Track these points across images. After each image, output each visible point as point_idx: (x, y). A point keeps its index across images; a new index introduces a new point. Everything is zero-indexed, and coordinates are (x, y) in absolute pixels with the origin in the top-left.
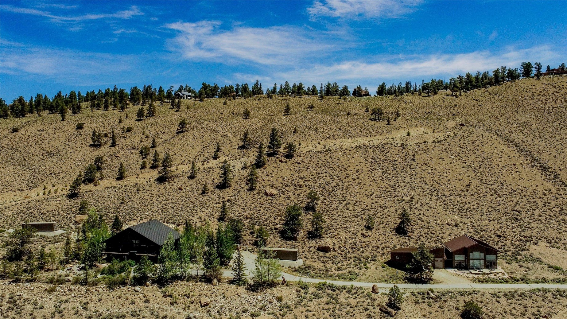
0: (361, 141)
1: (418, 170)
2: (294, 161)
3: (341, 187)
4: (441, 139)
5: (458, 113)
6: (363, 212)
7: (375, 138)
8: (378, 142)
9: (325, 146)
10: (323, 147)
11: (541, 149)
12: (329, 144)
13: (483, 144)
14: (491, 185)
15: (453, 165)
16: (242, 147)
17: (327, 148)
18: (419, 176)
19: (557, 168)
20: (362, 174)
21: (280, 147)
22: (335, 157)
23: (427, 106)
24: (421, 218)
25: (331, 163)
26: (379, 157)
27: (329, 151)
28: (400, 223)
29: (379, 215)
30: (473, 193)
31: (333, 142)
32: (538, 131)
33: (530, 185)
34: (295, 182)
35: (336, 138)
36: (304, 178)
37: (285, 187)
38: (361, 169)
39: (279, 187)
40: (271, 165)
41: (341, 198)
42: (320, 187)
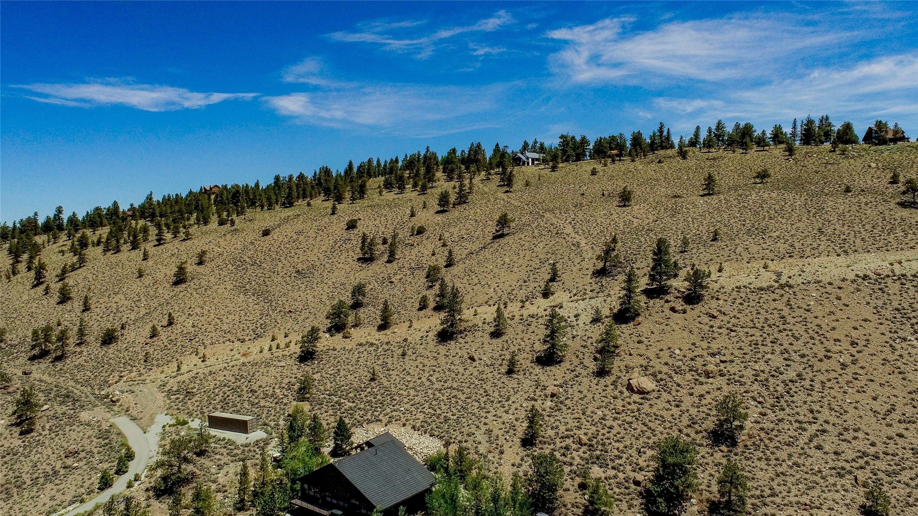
0: (872, 262)
2: (703, 309)
3: (807, 383)
6: (861, 462)
7: (910, 254)
8: (915, 267)
9: (779, 275)
10: (774, 277)
12: (789, 269)
16: (601, 273)
17: (784, 280)
20: (867, 351)
21: (676, 276)
22: (800, 303)
25: (789, 319)
27: (787, 289)
29: (906, 476)
31: (800, 264)
34: (699, 362)
35: (807, 253)
36: (719, 353)
37: (673, 374)
38: (865, 338)
39: (660, 372)
40: (650, 318)
41: (805, 415)
42: (756, 380)
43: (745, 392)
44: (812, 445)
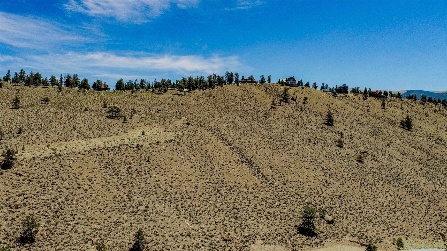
0: (97, 142)
1: (153, 173)
2: (13, 171)
3: (70, 202)
4: (172, 139)
5: (184, 111)
6: (95, 233)
7: (111, 138)
8: (113, 143)
9: (55, 150)
10: (53, 151)
11: (246, 146)
12: (60, 147)
13: (206, 143)
14: (215, 183)
15: (183, 165)
17: (57, 153)
18: (153, 179)
19: (258, 163)
20: (96, 183)
22: (66, 163)
23: (159, 103)
24: (157, 232)
25: (61, 172)
26: (114, 160)
27: (59, 157)
29: (111, 236)
30: (201, 194)
31: (65, 144)
32: (242, 129)
33: (243, 181)
34: (11, 200)
35: (69, 139)
36: (23, 194)
38: (95, 176)
41: (69, 218)
42: (44, 205)
43: (38, 212)
44: (73, 231)
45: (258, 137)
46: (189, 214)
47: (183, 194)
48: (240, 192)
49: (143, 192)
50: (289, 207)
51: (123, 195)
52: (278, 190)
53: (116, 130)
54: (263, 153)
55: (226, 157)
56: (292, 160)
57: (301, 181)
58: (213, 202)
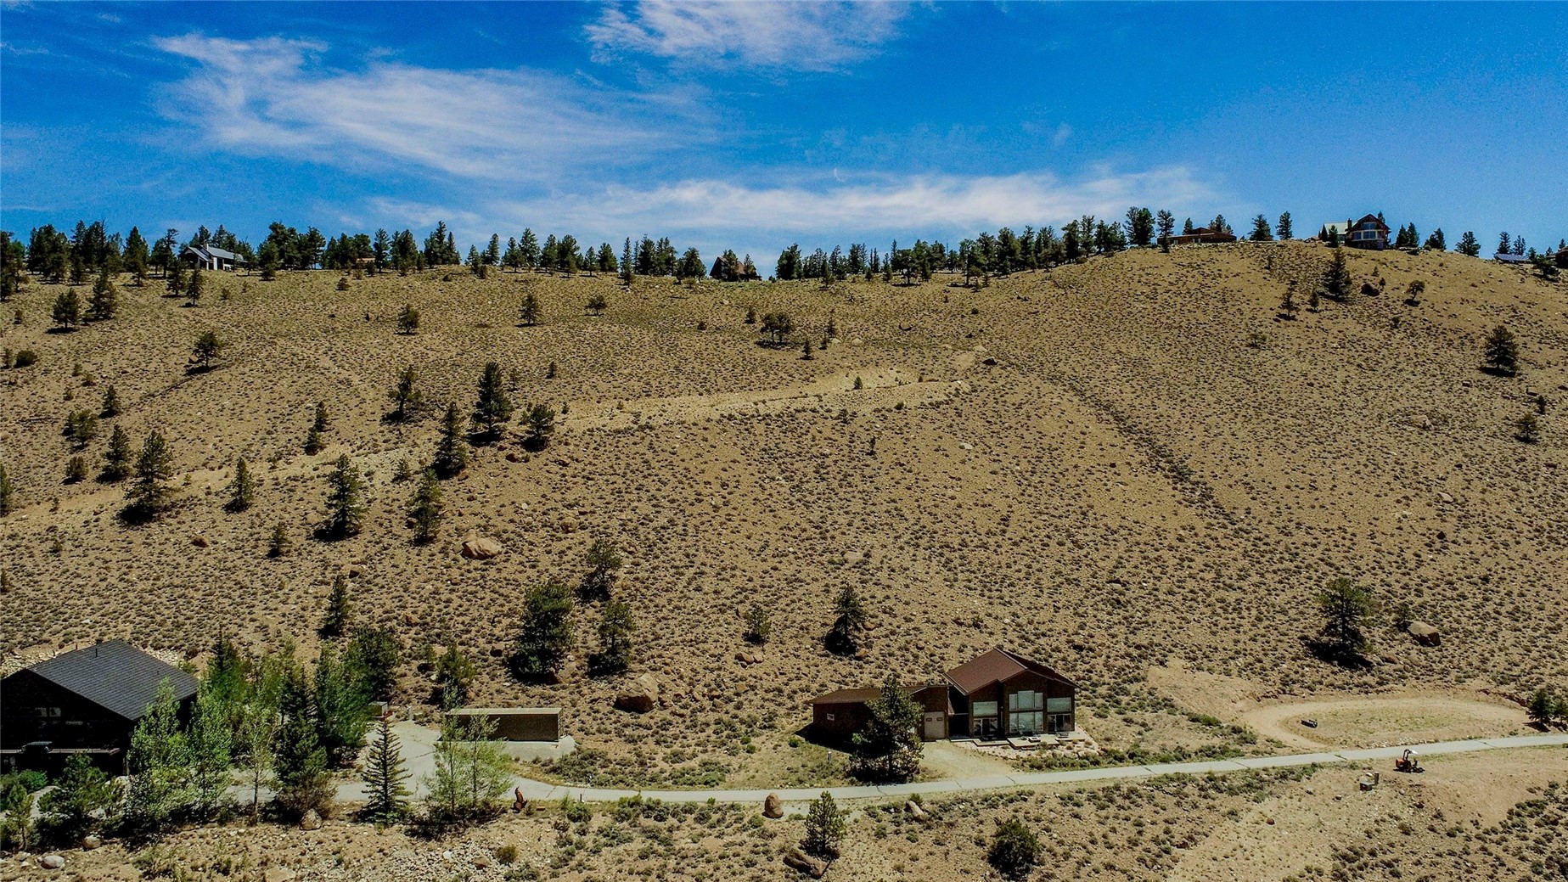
0: (736, 402)
1: (883, 480)
2: (549, 456)
3: (680, 529)
4: (939, 400)
5: (981, 331)
6: (740, 597)
7: (773, 394)
8: (778, 406)
9: (637, 415)
10: (632, 418)
11: (1173, 427)
12: (649, 409)
13: (1041, 412)
14: (1060, 517)
15: (968, 467)
16: (395, 418)
17: (643, 421)
18: (883, 496)
19: (1207, 473)
20: (738, 492)
21: (508, 419)
22: (664, 446)
23: (905, 310)
24: (891, 609)
25: (653, 463)
26: (782, 446)
27: (647, 431)
28: (837, 624)
29: (782, 603)
30: (1018, 539)
31: (660, 404)
32: (1165, 380)
33: (1148, 517)
34: (553, 516)
36: (577, 504)
37: (522, 532)
38: (735, 479)
39: (505, 532)
40: (480, 470)
41: (680, 560)
42: (624, 530)
43: (613, 543)
44: (691, 588)
45: (1219, 402)
46: (981, 581)
47: (964, 536)
48: (1138, 543)
49: (857, 523)
50: (1289, 593)
51: (805, 525)
52: (1263, 548)
53: (785, 376)
54: (1227, 446)
55: (1101, 453)
56: (1326, 471)
57: (1350, 530)
58: (1050, 562)
